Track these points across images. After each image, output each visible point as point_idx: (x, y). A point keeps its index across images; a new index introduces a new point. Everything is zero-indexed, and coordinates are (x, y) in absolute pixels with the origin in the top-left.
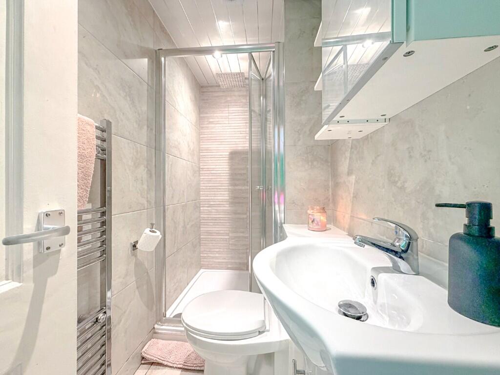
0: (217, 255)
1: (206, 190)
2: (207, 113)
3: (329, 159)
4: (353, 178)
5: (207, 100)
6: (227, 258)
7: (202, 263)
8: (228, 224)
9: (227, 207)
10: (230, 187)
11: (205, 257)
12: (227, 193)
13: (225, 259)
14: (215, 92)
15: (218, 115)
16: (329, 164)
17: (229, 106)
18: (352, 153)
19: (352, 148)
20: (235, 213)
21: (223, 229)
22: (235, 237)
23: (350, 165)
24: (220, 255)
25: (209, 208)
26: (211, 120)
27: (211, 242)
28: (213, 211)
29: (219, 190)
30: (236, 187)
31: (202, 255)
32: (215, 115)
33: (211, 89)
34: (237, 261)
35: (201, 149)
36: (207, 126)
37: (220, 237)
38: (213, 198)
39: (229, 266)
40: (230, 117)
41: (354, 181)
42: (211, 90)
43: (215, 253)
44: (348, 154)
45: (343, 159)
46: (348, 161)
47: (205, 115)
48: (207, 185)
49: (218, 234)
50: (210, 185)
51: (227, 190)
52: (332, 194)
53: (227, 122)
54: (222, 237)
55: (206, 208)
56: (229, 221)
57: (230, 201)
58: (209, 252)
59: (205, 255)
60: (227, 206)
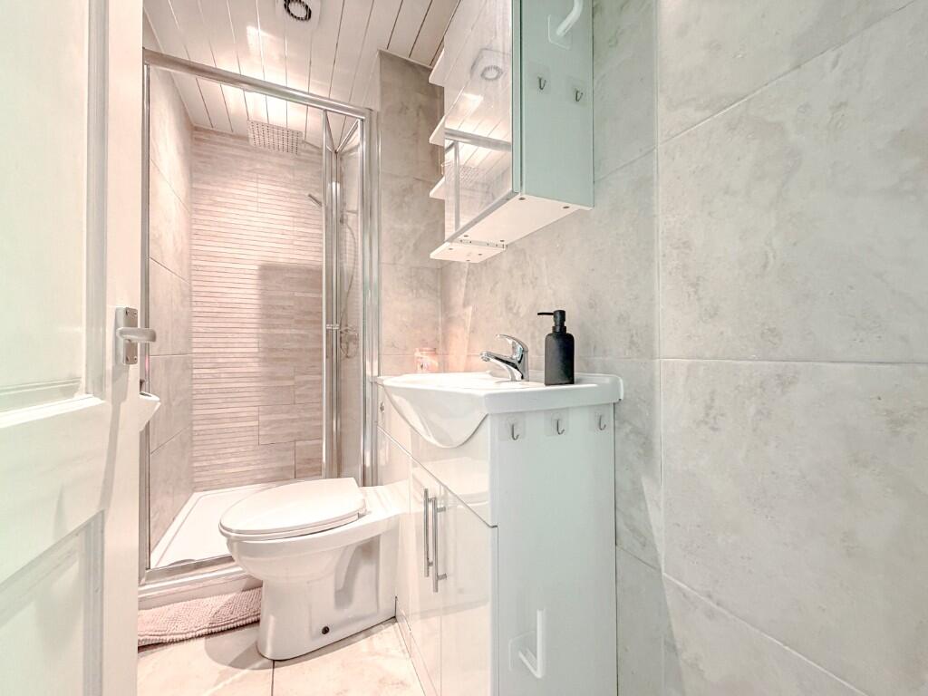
0: (233, 460)
1: (206, 335)
2: (209, 184)
3: (439, 287)
4: (470, 310)
5: (209, 157)
6: (253, 463)
7: (196, 480)
8: (257, 399)
9: (254, 367)
10: (261, 331)
11: (202, 469)
12: (254, 340)
13: (249, 465)
14: (226, 145)
15: (233, 191)
16: (439, 294)
17: (258, 179)
18: (468, 280)
19: (468, 274)
20: (272, 377)
21: (246, 409)
22: (272, 422)
23: (466, 294)
24: (240, 459)
25: (213, 371)
26: (219, 199)
27: (219, 436)
28: (223, 375)
29: (236, 335)
30: (272, 330)
31: (196, 464)
32: (227, 190)
33: (217, 139)
34: (275, 465)
35: (195, 253)
36: (209, 208)
37: (238, 425)
38: (222, 350)
39: (259, 477)
40: (260, 200)
41: (470, 314)
42: (218, 141)
43: (229, 455)
44: (464, 281)
45: (458, 287)
46: (463, 289)
47: (205, 187)
48: (211, 325)
49: (236, 419)
50: (215, 325)
51: (255, 336)
52: (443, 334)
53: (255, 209)
54: (244, 424)
55: (207, 371)
56: (260, 394)
57: (261, 355)
58: (213, 457)
59: (205, 464)
60: (254, 364)
